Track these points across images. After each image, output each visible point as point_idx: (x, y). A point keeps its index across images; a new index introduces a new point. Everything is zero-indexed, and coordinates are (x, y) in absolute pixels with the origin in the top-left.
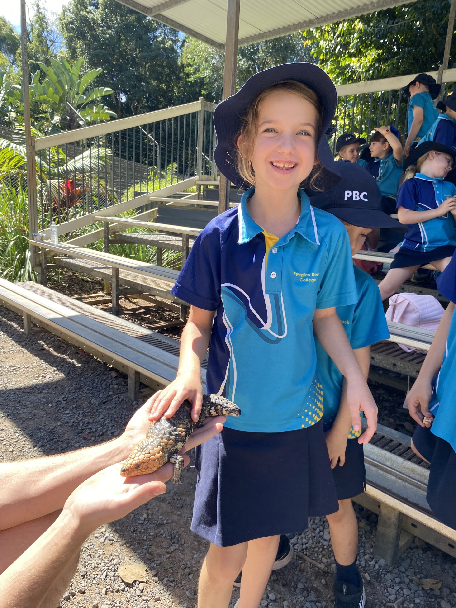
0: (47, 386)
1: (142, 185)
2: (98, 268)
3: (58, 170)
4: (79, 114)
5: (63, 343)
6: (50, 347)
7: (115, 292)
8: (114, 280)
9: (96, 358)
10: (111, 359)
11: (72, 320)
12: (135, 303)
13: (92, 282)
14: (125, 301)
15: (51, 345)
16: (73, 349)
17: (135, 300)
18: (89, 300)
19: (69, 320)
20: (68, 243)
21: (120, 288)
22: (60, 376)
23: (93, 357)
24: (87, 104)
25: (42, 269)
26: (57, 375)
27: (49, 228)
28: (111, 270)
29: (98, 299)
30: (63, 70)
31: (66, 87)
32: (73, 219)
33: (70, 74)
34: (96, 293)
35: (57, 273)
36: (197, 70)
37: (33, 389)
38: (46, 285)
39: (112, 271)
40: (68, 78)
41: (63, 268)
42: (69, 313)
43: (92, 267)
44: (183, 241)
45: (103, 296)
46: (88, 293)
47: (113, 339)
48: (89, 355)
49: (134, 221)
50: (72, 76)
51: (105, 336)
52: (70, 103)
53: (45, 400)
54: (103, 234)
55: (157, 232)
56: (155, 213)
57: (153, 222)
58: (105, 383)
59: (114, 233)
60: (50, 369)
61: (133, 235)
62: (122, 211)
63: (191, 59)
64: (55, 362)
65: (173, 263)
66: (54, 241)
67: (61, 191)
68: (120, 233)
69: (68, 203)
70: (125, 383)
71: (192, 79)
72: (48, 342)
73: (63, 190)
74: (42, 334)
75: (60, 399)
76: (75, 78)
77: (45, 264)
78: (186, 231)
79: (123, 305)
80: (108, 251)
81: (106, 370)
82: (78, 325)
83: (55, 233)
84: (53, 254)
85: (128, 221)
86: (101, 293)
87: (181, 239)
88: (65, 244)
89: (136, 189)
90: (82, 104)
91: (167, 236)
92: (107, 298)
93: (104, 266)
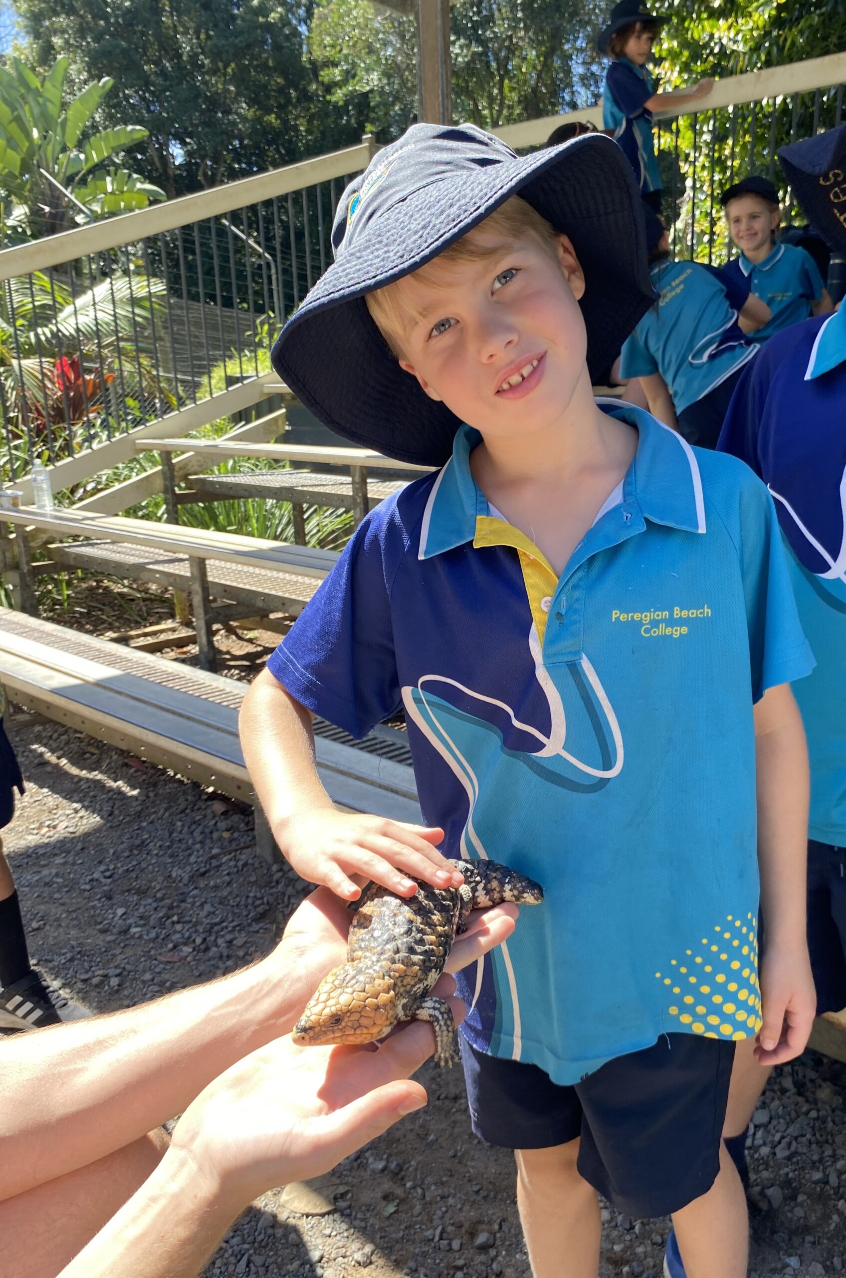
0: (63, 847)
1: (244, 359)
2: (157, 562)
3: (37, 336)
4: (72, 197)
5: (89, 744)
6: (59, 758)
7: (202, 616)
8: (196, 587)
9: (172, 773)
10: (211, 771)
11: (105, 688)
12: (250, 641)
13: (144, 600)
14: (227, 637)
15: (61, 753)
16: (115, 757)
17: (251, 635)
18: (142, 642)
19: (99, 689)
20: (79, 509)
21: (214, 605)
22: (90, 821)
23: (164, 772)
24: (91, 171)
25: (22, 577)
26: (85, 821)
27: (28, 477)
28: (187, 564)
29: (163, 637)
30: (23, 91)
31: (35, 134)
32: (85, 452)
33: (41, 100)
34: (158, 623)
35: (57, 583)
36: (350, 75)
37: (29, 856)
38: (35, 613)
39: (191, 566)
40: (36, 111)
41: (71, 569)
42: (97, 672)
43: (142, 560)
44: (353, 483)
45: (174, 630)
46: (138, 625)
47: (208, 725)
48: (154, 767)
49: (232, 445)
50: (45, 105)
51: (188, 718)
52: (47, 171)
53: (60, 880)
54: (159, 483)
55: (288, 469)
56: (280, 422)
57: (276, 442)
58: (200, 829)
59: (185, 478)
60: (64, 808)
61: (231, 479)
62: (198, 424)
63: (333, 46)
64: (75, 791)
65: (334, 540)
66: (42, 507)
67: (49, 385)
68: (202, 476)
69: (68, 413)
70: (247, 824)
71: (338, 96)
72: (54, 745)
73: (53, 383)
74: (38, 728)
75: (96, 876)
76: (53, 109)
77: (28, 563)
78: (359, 458)
79: (223, 648)
80: (174, 519)
81: (199, 798)
82: (122, 698)
83: (45, 486)
84: (44, 537)
85: (216, 446)
86: (168, 624)
87: (349, 479)
88: (73, 512)
89: (228, 370)
90: (77, 174)
91: (313, 475)
92: (184, 633)
93: (171, 555)
